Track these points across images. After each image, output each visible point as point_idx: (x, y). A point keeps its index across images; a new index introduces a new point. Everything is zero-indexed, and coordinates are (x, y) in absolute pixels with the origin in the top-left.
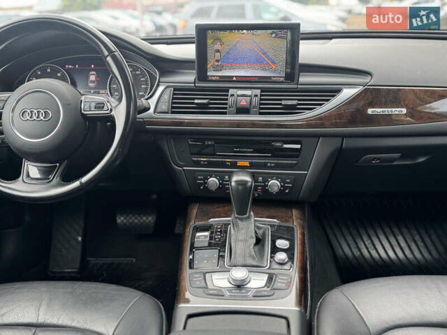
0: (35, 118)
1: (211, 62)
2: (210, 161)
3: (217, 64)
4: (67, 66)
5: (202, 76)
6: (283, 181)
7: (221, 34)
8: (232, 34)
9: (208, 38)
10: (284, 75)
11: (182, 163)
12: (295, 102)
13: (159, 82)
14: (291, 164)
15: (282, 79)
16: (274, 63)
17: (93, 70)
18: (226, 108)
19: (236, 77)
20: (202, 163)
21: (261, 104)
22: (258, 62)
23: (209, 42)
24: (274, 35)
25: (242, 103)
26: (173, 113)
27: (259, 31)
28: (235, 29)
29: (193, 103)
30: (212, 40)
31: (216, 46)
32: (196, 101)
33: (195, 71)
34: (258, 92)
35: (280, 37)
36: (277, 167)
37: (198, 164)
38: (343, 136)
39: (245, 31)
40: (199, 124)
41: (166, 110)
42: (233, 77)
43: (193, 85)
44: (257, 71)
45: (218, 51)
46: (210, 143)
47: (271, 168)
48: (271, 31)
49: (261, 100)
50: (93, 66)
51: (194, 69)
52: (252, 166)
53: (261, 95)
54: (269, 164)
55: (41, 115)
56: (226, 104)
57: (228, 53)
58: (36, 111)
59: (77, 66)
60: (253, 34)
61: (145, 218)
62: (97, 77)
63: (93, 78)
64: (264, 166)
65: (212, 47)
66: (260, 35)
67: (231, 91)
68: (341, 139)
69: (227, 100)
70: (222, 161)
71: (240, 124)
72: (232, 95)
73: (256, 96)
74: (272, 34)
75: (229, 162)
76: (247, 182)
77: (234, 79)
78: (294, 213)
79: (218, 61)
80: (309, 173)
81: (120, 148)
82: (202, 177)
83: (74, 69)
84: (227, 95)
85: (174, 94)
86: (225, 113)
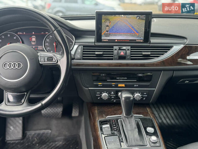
0: (12, 67)
1: (104, 32)
2: (103, 84)
3: (107, 33)
4: (19, 33)
5: (99, 39)
6: (142, 94)
7: (110, 17)
8: (115, 17)
9: (102, 19)
10: (143, 39)
11: (88, 86)
12: (149, 53)
13: (75, 43)
14: (147, 85)
15: (142, 41)
16: (138, 32)
17: (34, 35)
18: (112, 57)
19: (117, 40)
20: (99, 85)
21: (131, 54)
22: (129, 32)
23: (103, 21)
24: (138, 18)
25: (121, 54)
26: (83, 59)
27: (130, 16)
28: (117, 15)
29: (94, 54)
30: (105, 20)
31: (106, 23)
32: (96, 53)
33: (94, 37)
34: (129, 48)
35: (141, 19)
36: (140, 86)
37: (97, 86)
38: (174, 70)
39: (122, 16)
40: (98, 65)
41: (80, 58)
42: (115, 40)
43: (94, 44)
44: (128, 37)
45: (108, 26)
46: (103, 75)
47: (136, 87)
48: (137, 16)
49: (131, 52)
50: (33, 33)
51: (94, 35)
52: (126, 86)
53: (131, 49)
54: (135, 85)
55: (16, 66)
56: (113, 54)
57: (113, 27)
58: (12, 63)
59: (24, 33)
60: (127, 17)
61: (56, 110)
62: (36, 39)
63: (34, 39)
64: (133, 86)
65: (104, 24)
66: (130, 18)
67: (115, 47)
68: (172, 72)
69: (113, 52)
70: (110, 84)
71: (121, 65)
72: (116, 50)
73: (128, 50)
74: (137, 17)
75: (114, 85)
76: (130, 97)
77: (116, 41)
78: (148, 110)
79: (107, 31)
80: (156, 90)
81: (64, 83)
82: (99, 93)
83: (23, 35)
84: (113, 50)
85: (83, 49)
86: (112, 59)
